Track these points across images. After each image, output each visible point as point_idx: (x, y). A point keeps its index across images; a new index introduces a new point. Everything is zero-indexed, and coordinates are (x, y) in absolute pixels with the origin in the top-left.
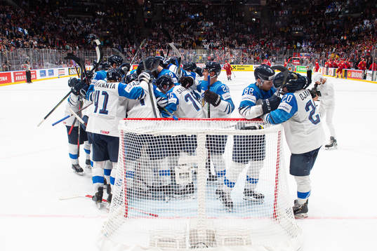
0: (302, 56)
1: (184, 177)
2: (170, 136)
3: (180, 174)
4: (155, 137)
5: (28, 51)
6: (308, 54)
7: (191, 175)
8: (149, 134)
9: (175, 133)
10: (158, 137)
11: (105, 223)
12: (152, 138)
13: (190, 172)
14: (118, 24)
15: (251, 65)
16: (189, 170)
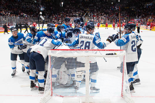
0: (135, 20)
1: (79, 77)
2: (73, 58)
3: (77, 76)
4: (65, 59)
5: (6, 17)
6: (138, 19)
7: (82, 76)
8: (63, 57)
9: (75, 56)
10: (67, 58)
11: (42, 99)
12: (64, 59)
13: (82, 75)
14: (48, 5)
15: (111, 25)
16: (81, 74)
